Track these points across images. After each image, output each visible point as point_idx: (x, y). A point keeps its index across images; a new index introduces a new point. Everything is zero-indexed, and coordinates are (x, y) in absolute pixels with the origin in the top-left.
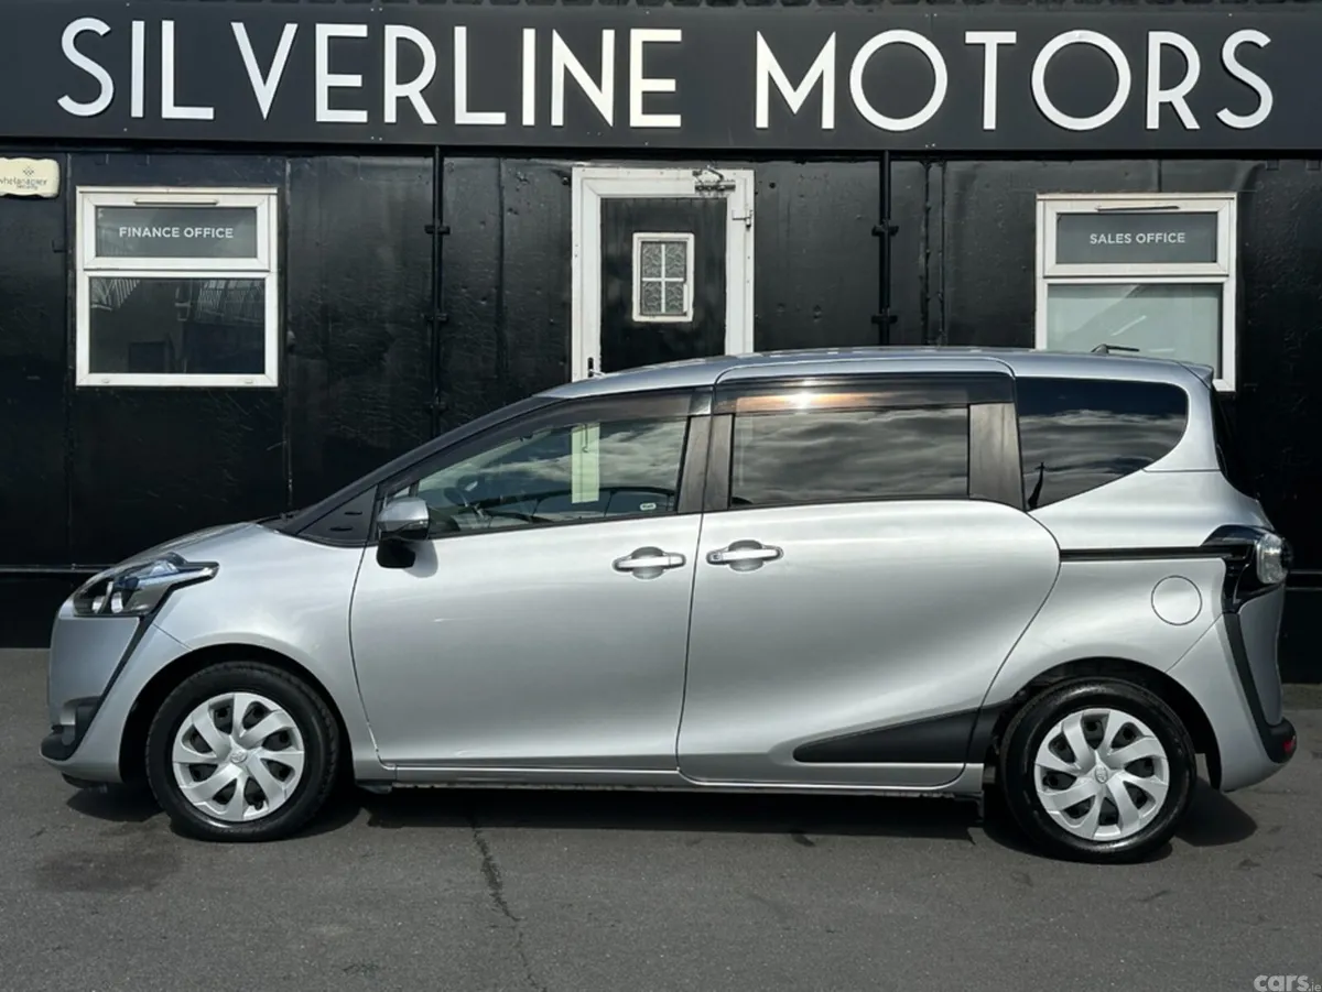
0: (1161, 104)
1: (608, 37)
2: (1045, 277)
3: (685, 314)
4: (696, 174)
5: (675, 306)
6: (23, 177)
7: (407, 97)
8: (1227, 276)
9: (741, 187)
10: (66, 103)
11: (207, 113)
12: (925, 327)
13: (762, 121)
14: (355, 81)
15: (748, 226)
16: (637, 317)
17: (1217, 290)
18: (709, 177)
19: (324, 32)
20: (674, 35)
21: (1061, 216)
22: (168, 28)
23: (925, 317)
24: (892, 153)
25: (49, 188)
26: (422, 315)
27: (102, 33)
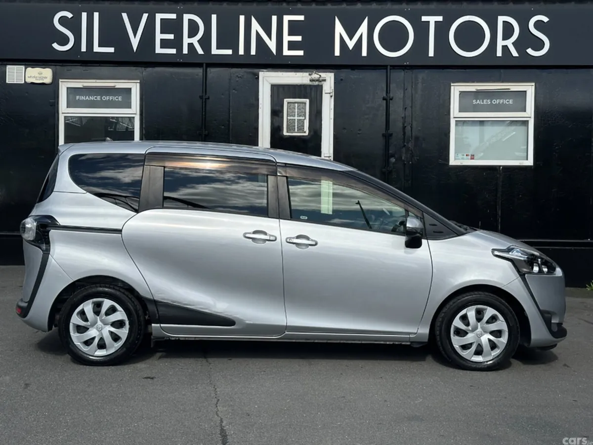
0: (503, 46)
1: (274, 18)
2: (454, 118)
3: (305, 132)
4: (310, 75)
5: (301, 129)
6: (37, 75)
7: (192, 43)
8: (530, 117)
9: (328, 80)
10: (55, 46)
11: (111, 50)
12: (404, 138)
13: (337, 53)
14: (171, 37)
15: (331, 96)
16: (285, 133)
17: (525, 123)
18: (315, 76)
19: (159, 17)
20: (301, 18)
21: (461, 93)
22: (96, 15)
23: (404, 134)
24: (391, 66)
25: (48, 80)
26: (198, 132)
27: (70, 17)
